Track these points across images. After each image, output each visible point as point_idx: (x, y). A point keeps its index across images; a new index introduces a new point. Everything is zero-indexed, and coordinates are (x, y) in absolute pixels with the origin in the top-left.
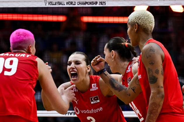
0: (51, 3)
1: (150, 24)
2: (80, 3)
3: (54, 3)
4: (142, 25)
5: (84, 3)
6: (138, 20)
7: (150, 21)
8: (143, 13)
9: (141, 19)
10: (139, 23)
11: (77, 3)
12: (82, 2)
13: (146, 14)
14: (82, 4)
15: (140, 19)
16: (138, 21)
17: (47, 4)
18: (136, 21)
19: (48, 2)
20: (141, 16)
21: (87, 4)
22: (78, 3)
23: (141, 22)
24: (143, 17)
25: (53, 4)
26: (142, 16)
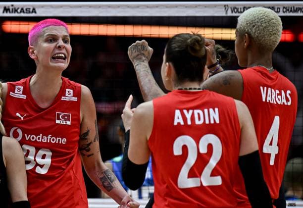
0: (236, 10)
1: (272, 37)
2: (288, 10)
3: (241, 9)
4: (257, 37)
5: (295, 9)
6: (251, 27)
7: (271, 30)
8: (261, 15)
9: (256, 27)
10: (251, 33)
11: (281, 10)
12: (291, 8)
13: (266, 18)
14: (291, 11)
15: (254, 26)
16: (250, 29)
17: (230, 11)
18: (247, 30)
19: (231, 8)
20: (256, 21)
21: (299, 12)
22: (284, 10)
23: (255, 32)
24: (259, 24)
25: (239, 10)
26: (258, 22)
